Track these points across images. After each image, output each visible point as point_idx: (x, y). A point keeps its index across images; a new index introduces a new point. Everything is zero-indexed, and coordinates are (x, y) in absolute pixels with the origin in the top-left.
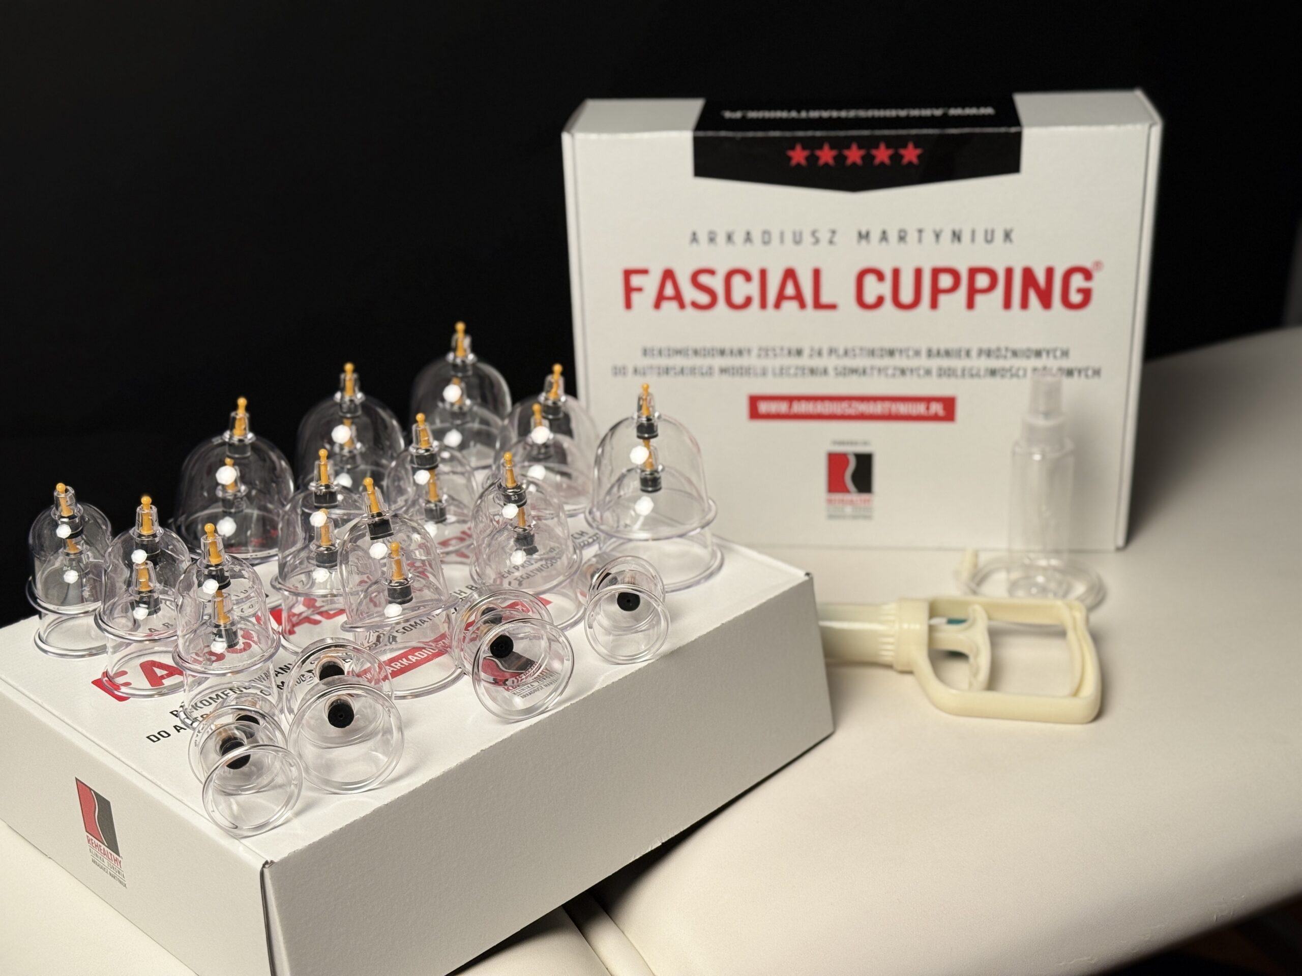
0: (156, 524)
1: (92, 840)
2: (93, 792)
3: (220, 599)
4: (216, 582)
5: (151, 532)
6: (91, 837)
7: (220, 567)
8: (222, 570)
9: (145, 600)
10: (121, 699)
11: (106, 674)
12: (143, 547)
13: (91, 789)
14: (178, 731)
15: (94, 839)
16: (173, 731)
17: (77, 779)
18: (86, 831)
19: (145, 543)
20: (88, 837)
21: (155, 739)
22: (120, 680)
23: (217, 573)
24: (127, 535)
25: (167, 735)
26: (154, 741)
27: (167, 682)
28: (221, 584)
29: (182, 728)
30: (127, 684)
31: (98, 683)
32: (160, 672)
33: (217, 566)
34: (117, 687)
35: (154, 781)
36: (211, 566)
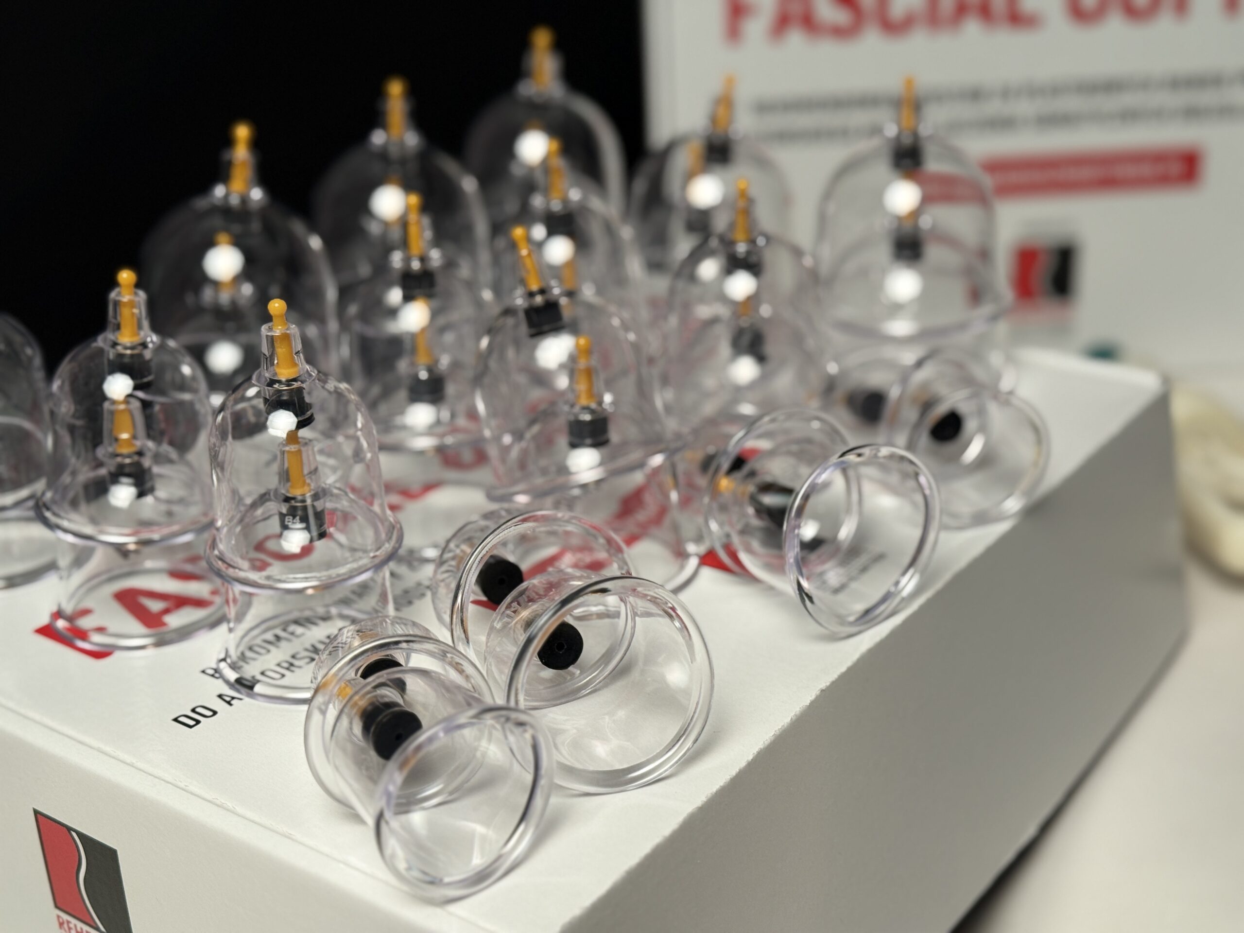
0: (146, 324)
1: (68, 922)
2: (74, 834)
3: (293, 448)
4: (291, 414)
5: (136, 340)
6: (65, 917)
7: (296, 385)
8: (300, 390)
9: (127, 470)
10: (98, 655)
11: (58, 614)
12: (123, 366)
13: (69, 829)
14: (229, 703)
15: (73, 921)
16: (218, 705)
17: (36, 813)
18: (57, 907)
19: (126, 360)
20: (58, 917)
21: (192, 723)
22: (85, 623)
23: (291, 396)
24: (87, 352)
25: (210, 713)
26: (190, 727)
27: (174, 620)
28: (301, 419)
29: (233, 698)
30: (101, 630)
31: (47, 631)
32: (155, 606)
33: (289, 382)
34: (83, 635)
35: (218, 802)
36: (279, 382)
